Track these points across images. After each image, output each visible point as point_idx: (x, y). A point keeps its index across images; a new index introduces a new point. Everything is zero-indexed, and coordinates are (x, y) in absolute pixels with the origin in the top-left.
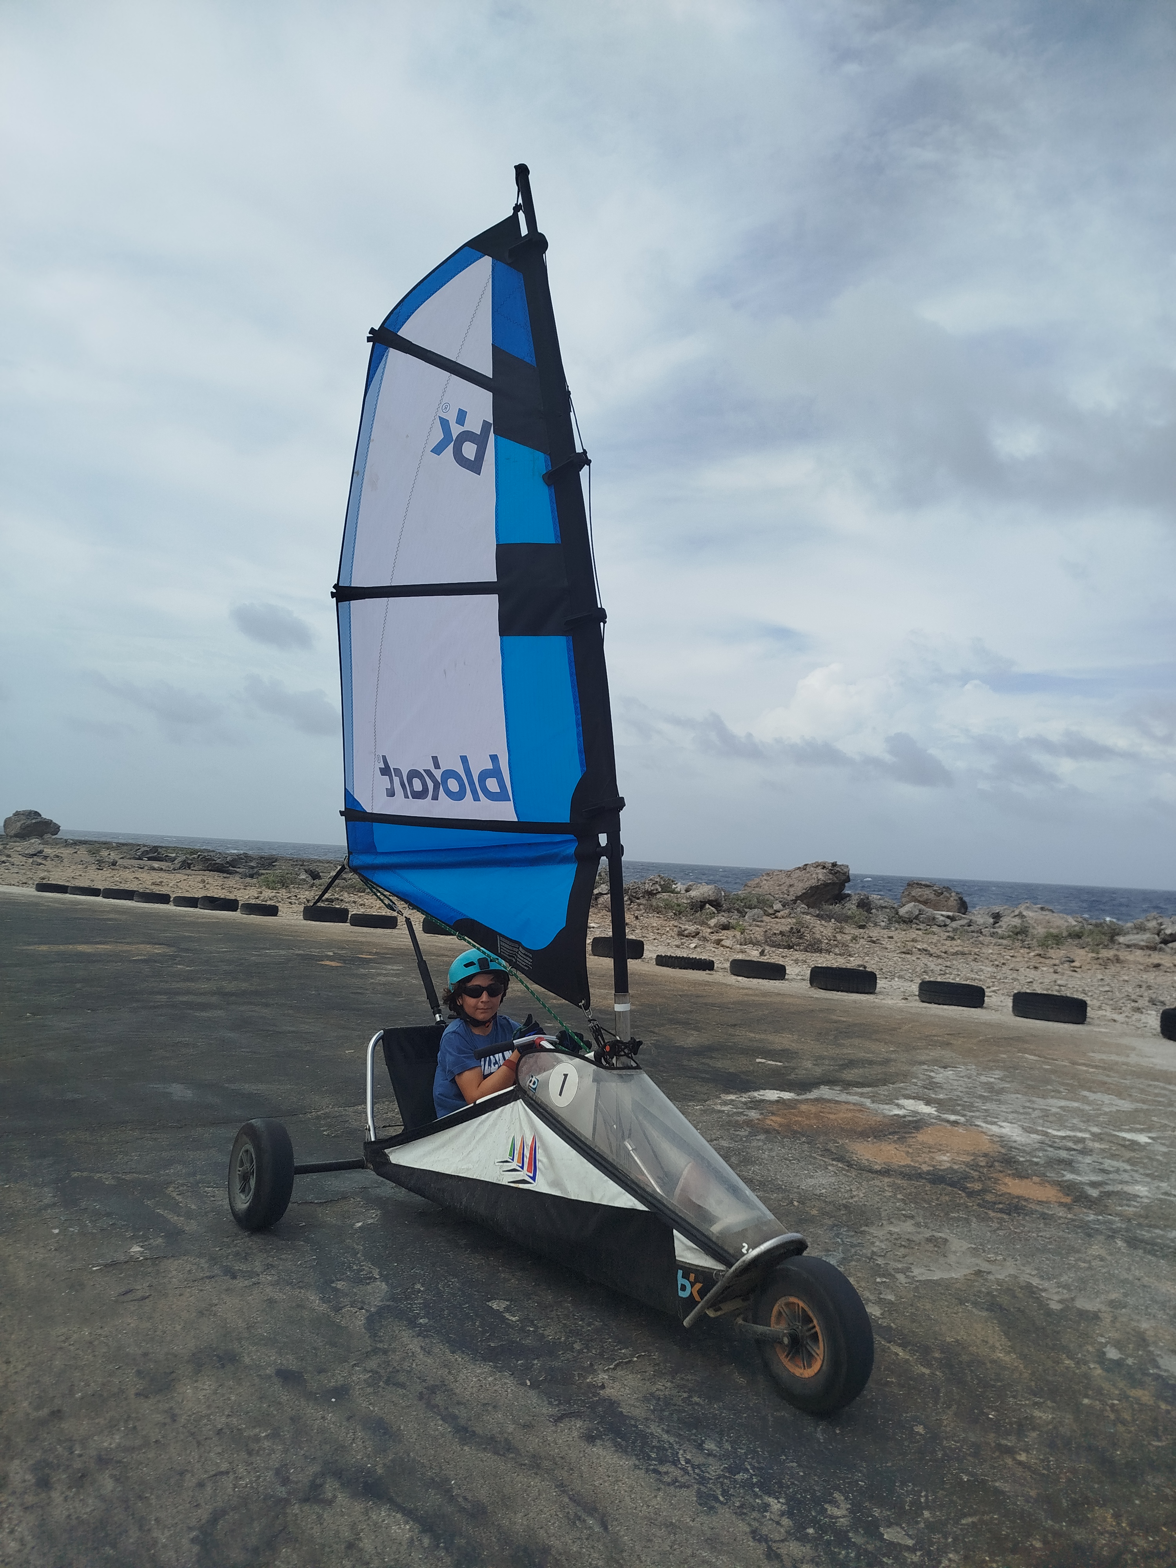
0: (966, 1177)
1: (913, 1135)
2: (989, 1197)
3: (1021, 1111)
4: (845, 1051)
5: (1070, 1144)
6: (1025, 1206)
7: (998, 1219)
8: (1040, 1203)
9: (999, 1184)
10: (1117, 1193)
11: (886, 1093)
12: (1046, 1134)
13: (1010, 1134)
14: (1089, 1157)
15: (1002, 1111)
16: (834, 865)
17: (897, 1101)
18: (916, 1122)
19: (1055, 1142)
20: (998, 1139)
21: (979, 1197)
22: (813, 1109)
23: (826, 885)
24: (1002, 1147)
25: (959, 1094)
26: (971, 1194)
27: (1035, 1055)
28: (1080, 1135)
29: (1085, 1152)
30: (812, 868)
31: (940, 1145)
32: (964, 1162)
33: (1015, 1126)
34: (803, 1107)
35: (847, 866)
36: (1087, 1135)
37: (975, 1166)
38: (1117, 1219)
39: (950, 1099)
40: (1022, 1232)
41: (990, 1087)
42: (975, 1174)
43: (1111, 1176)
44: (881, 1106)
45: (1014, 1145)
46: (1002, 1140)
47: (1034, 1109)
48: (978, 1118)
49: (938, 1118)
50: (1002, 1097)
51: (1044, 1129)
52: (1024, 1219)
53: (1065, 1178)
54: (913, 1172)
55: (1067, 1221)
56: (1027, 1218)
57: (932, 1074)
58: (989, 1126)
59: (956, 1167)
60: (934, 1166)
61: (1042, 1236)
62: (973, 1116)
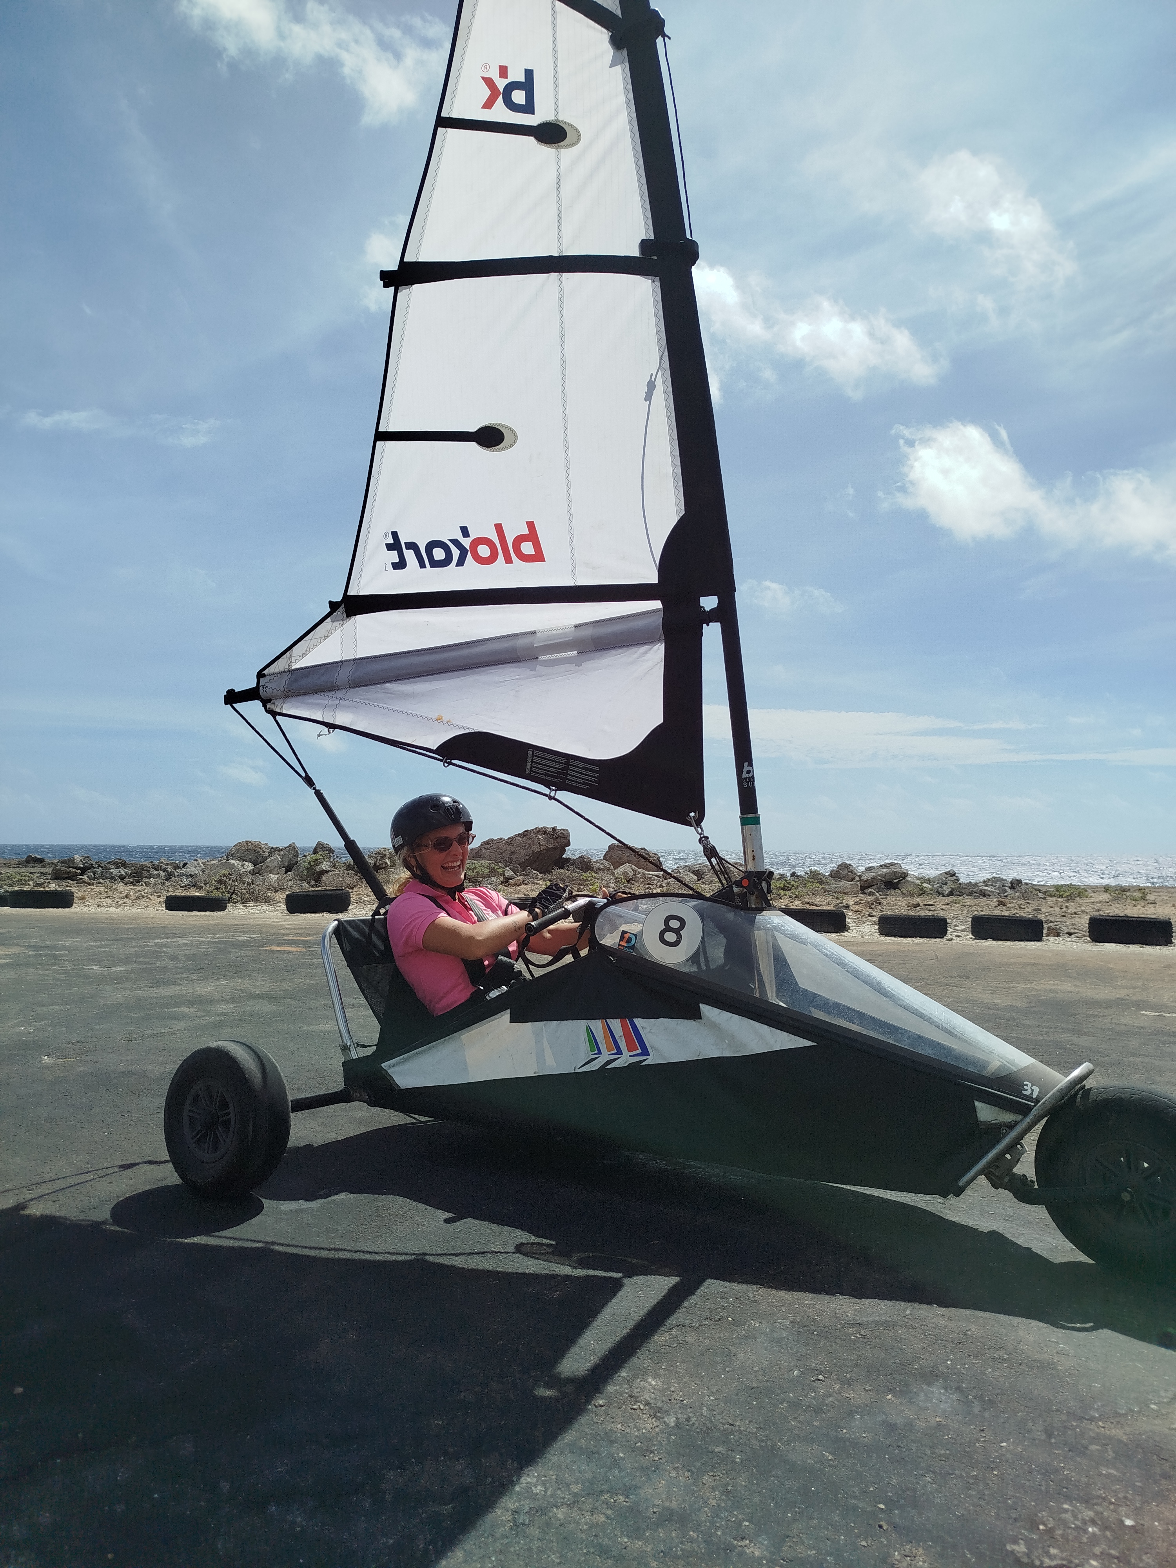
16: (554, 829)
23: (548, 850)
30: (533, 834)
35: (568, 830)
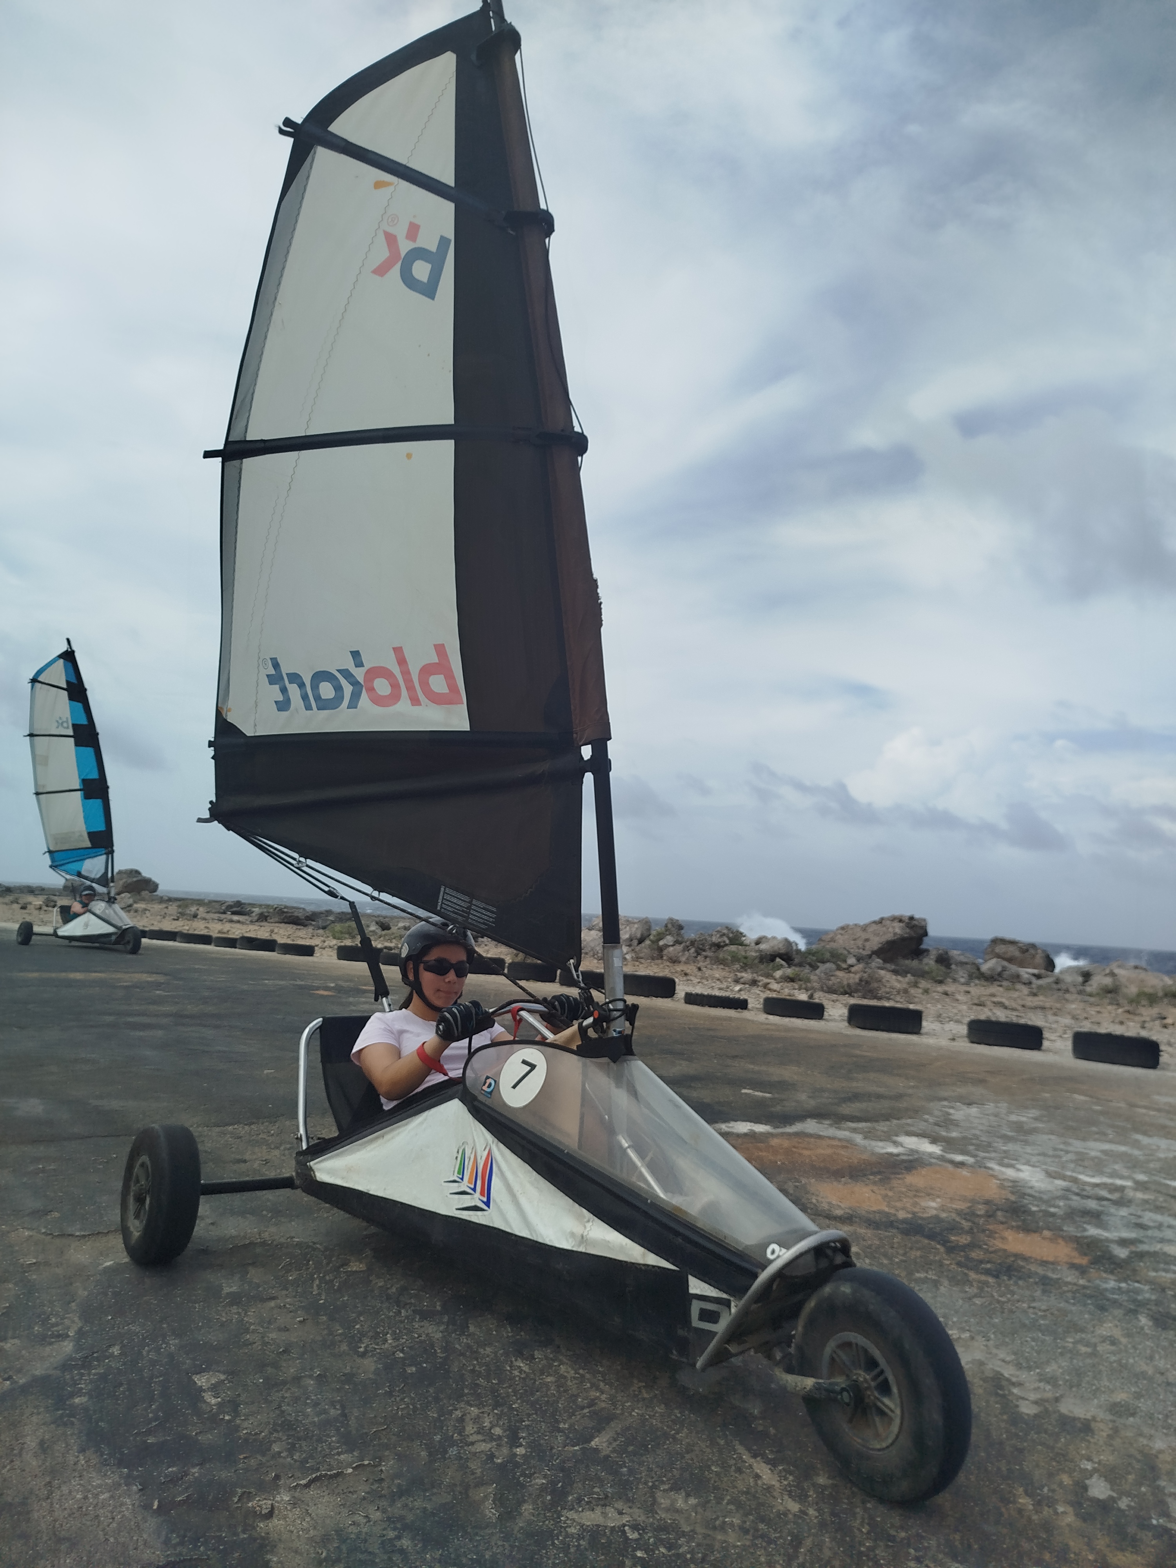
0: (953, 1228)
1: (900, 1176)
2: (975, 1254)
3: (1051, 1153)
4: (854, 1084)
5: (1104, 1193)
6: (1023, 1267)
7: (979, 1282)
8: (1044, 1263)
9: (995, 1239)
10: (1154, 1255)
11: (885, 1129)
12: (1075, 1180)
13: (1028, 1178)
14: (1125, 1209)
15: (1028, 1153)
16: (912, 918)
17: (895, 1138)
18: (910, 1161)
19: (1084, 1190)
20: (1010, 1184)
21: (962, 1254)
22: (786, 1143)
23: (903, 939)
24: (1013, 1193)
25: (978, 1132)
26: (951, 1249)
27: (1086, 1095)
28: (1119, 1182)
29: (1121, 1203)
30: (888, 922)
31: (932, 1189)
32: (956, 1210)
33: (1038, 1169)
34: (775, 1142)
35: (925, 920)
36: (1129, 1183)
37: (969, 1215)
38: (1147, 1288)
39: (964, 1138)
40: (1009, 1300)
41: (1019, 1128)
42: (966, 1225)
43: (1149, 1233)
44: (873, 1143)
45: (1029, 1191)
46: (1016, 1187)
47: (1067, 1152)
48: (991, 1159)
49: (942, 1158)
50: (1031, 1138)
51: (1074, 1175)
52: (1016, 1284)
53: (1086, 1234)
54: (884, 1220)
55: (1075, 1288)
56: (1021, 1283)
57: (951, 1111)
58: (1003, 1169)
59: (943, 1215)
60: (914, 1213)
61: (1034, 1308)
62: (984, 1158)
